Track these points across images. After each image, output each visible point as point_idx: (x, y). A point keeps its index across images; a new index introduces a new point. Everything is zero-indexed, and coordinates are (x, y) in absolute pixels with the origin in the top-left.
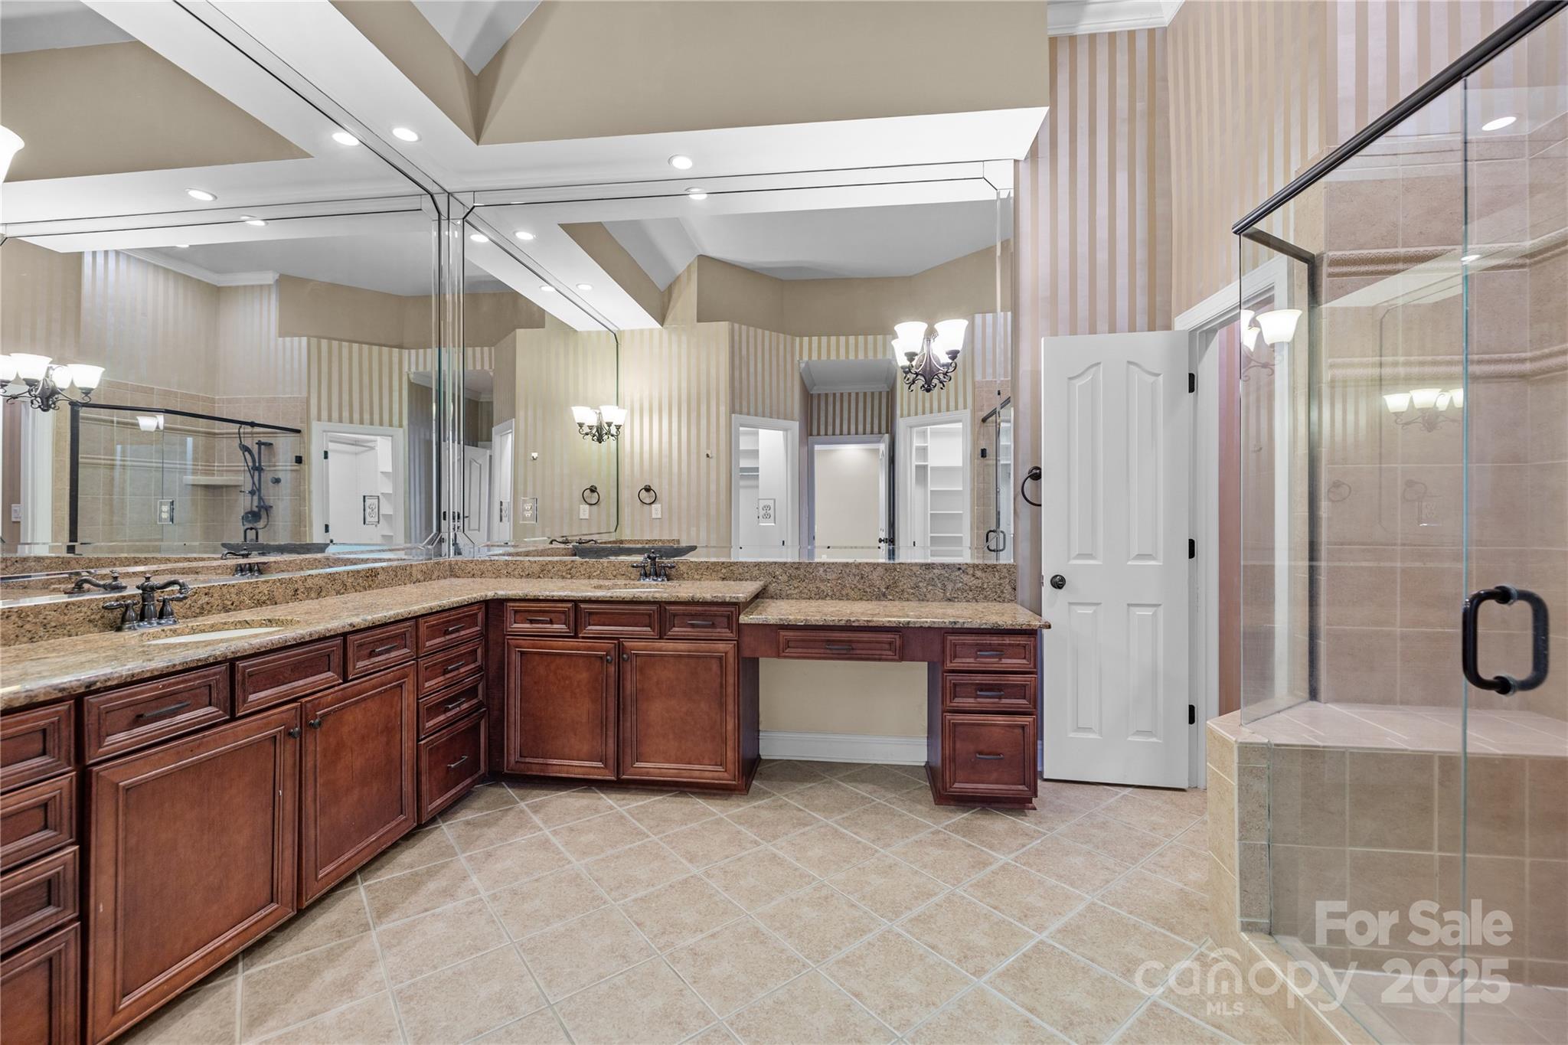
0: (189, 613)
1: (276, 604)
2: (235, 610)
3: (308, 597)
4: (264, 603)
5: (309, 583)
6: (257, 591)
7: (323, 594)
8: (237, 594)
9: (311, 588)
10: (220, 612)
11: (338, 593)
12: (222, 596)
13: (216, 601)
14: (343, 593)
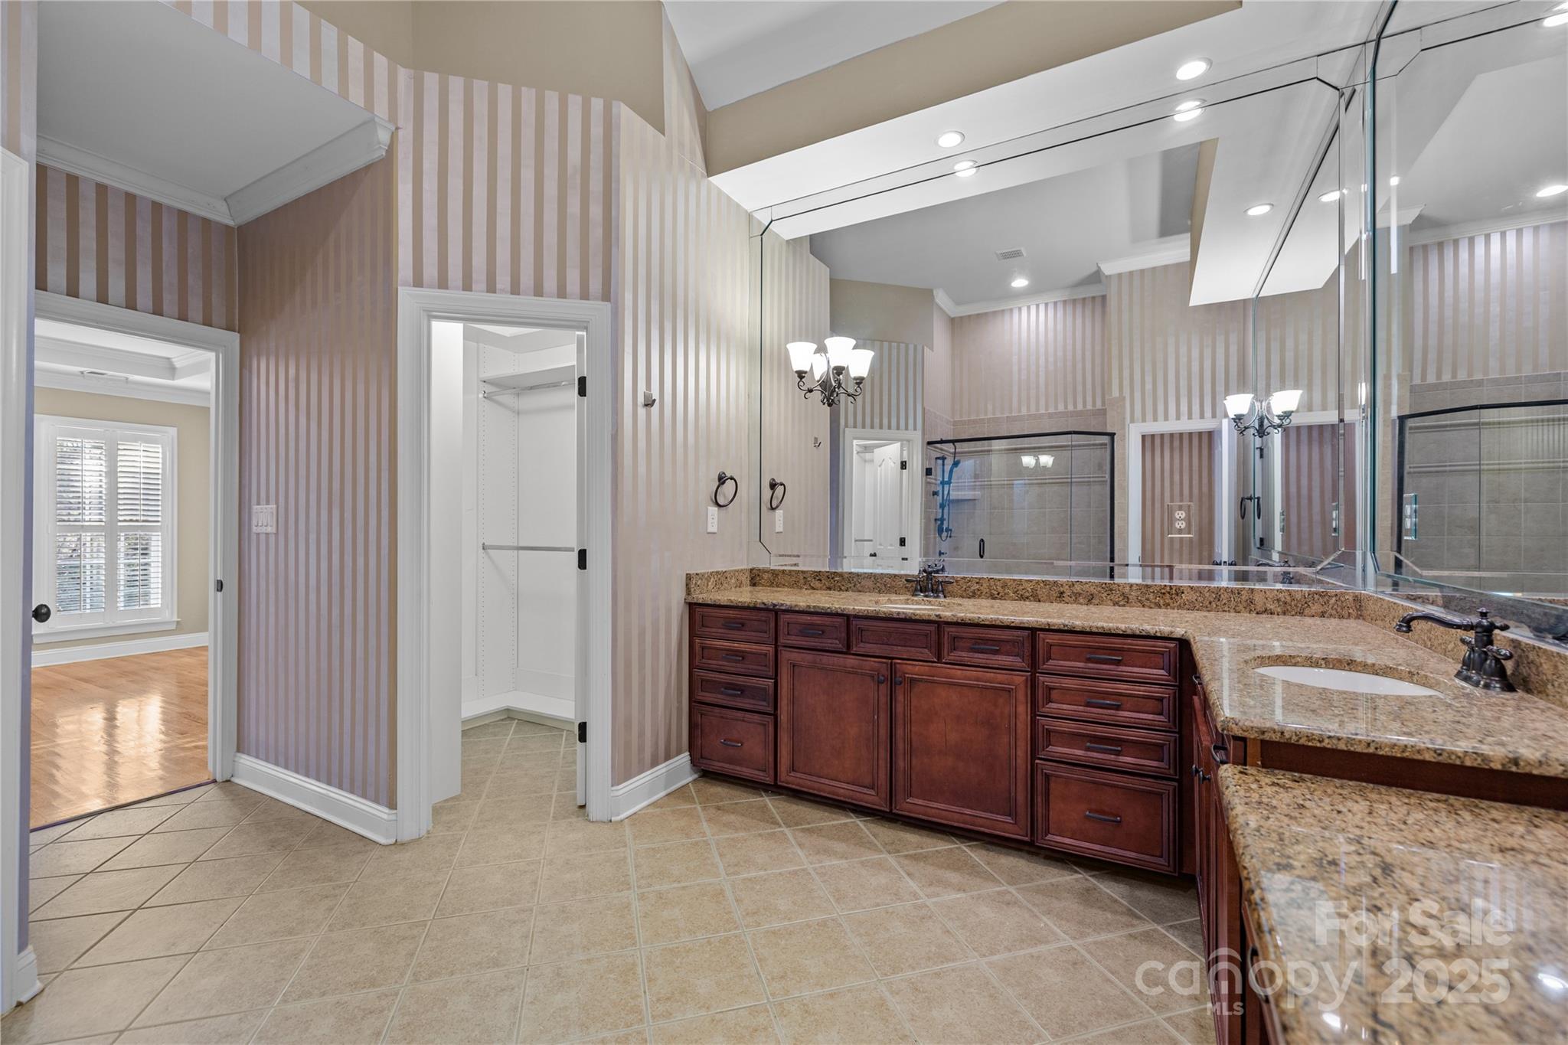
0: (964, 594)
1: (1039, 601)
2: (1000, 599)
3: (1075, 601)
4: (1027, 598)
5: (1077, 588)
6: (1021, 587)
7: (1095, 601)
8: (1002, 587)
9: (1080, 594)
10: (988, 598)
11: (1116, 604)
12: (989, 587)
13: (985, 589)
14: (1124, 606)
